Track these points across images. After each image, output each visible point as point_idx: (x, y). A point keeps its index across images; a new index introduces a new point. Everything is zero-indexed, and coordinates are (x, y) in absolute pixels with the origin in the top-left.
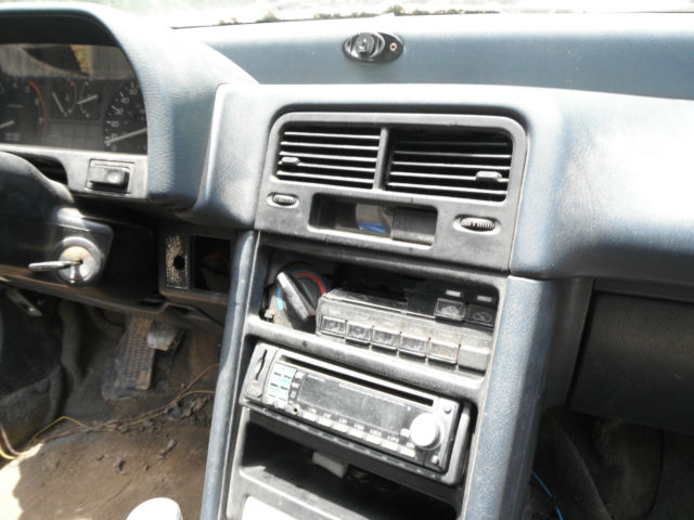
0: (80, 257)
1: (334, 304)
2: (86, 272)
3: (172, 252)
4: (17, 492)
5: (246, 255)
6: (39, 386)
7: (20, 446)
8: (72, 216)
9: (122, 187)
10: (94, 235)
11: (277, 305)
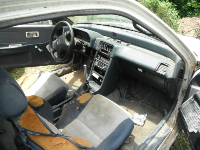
0: (84, 51)
1: (102, 58)
2: (84, 52)
3: (91, 51)
4: (73, 75)
5: (96, 53)
6: (77, 64)
7: (74, 70)
8: (84, 47)
9: (88, 46)
10: (85, 49)
11: (98, 57)
